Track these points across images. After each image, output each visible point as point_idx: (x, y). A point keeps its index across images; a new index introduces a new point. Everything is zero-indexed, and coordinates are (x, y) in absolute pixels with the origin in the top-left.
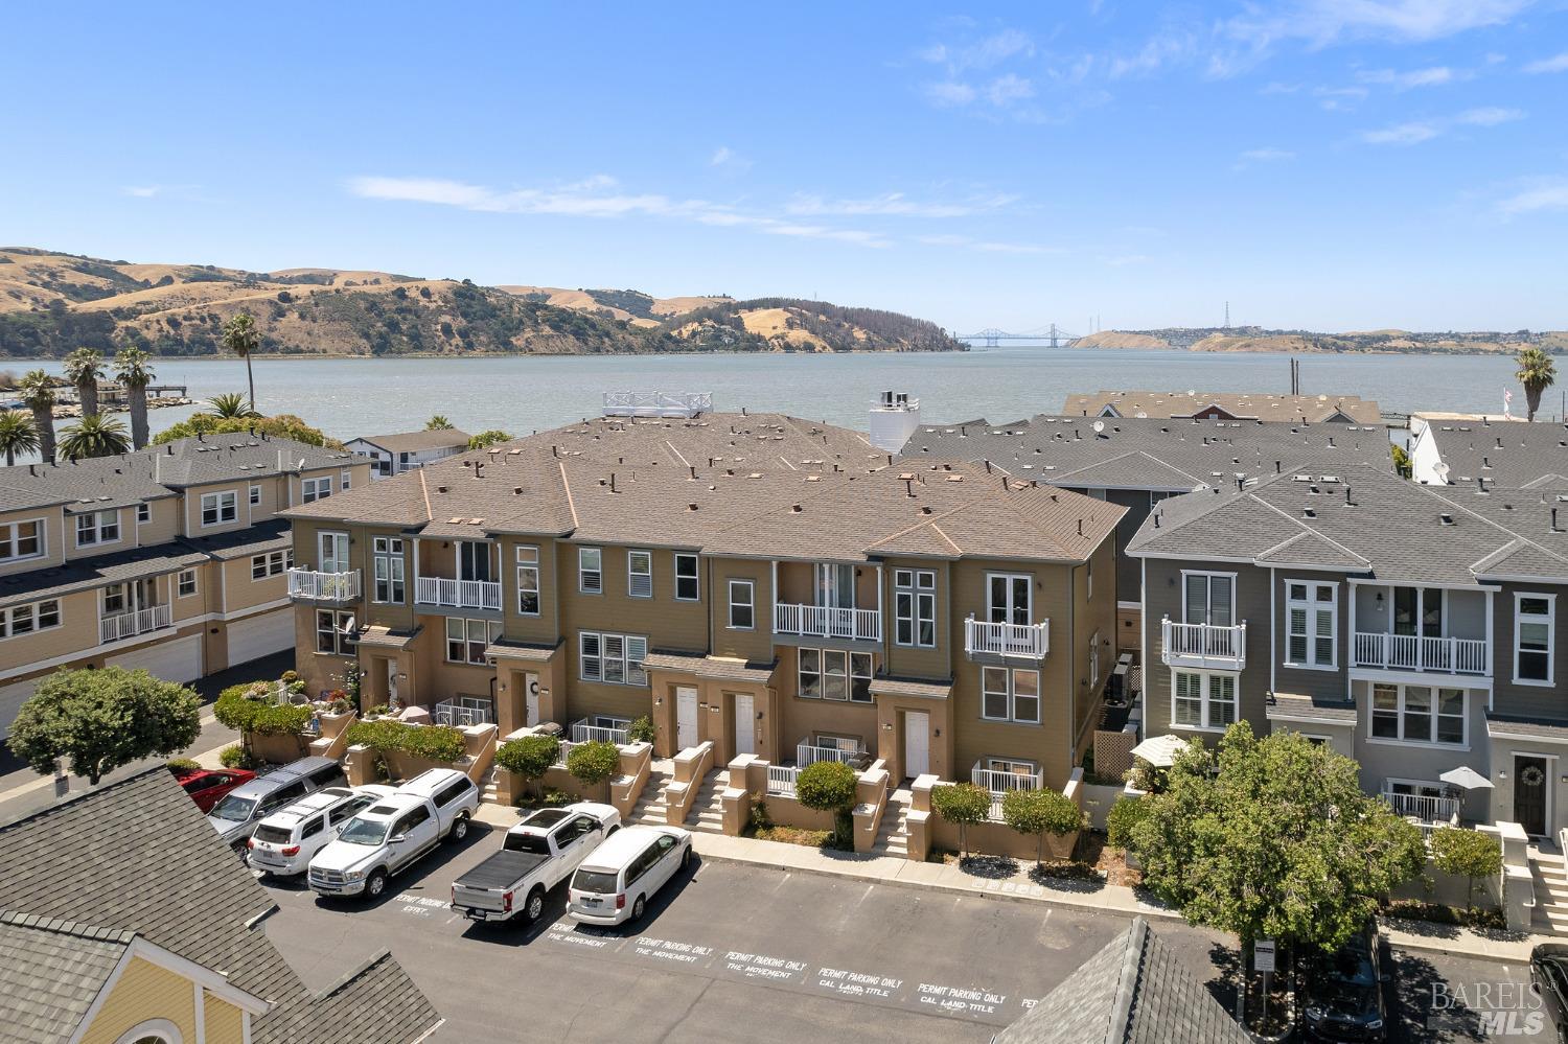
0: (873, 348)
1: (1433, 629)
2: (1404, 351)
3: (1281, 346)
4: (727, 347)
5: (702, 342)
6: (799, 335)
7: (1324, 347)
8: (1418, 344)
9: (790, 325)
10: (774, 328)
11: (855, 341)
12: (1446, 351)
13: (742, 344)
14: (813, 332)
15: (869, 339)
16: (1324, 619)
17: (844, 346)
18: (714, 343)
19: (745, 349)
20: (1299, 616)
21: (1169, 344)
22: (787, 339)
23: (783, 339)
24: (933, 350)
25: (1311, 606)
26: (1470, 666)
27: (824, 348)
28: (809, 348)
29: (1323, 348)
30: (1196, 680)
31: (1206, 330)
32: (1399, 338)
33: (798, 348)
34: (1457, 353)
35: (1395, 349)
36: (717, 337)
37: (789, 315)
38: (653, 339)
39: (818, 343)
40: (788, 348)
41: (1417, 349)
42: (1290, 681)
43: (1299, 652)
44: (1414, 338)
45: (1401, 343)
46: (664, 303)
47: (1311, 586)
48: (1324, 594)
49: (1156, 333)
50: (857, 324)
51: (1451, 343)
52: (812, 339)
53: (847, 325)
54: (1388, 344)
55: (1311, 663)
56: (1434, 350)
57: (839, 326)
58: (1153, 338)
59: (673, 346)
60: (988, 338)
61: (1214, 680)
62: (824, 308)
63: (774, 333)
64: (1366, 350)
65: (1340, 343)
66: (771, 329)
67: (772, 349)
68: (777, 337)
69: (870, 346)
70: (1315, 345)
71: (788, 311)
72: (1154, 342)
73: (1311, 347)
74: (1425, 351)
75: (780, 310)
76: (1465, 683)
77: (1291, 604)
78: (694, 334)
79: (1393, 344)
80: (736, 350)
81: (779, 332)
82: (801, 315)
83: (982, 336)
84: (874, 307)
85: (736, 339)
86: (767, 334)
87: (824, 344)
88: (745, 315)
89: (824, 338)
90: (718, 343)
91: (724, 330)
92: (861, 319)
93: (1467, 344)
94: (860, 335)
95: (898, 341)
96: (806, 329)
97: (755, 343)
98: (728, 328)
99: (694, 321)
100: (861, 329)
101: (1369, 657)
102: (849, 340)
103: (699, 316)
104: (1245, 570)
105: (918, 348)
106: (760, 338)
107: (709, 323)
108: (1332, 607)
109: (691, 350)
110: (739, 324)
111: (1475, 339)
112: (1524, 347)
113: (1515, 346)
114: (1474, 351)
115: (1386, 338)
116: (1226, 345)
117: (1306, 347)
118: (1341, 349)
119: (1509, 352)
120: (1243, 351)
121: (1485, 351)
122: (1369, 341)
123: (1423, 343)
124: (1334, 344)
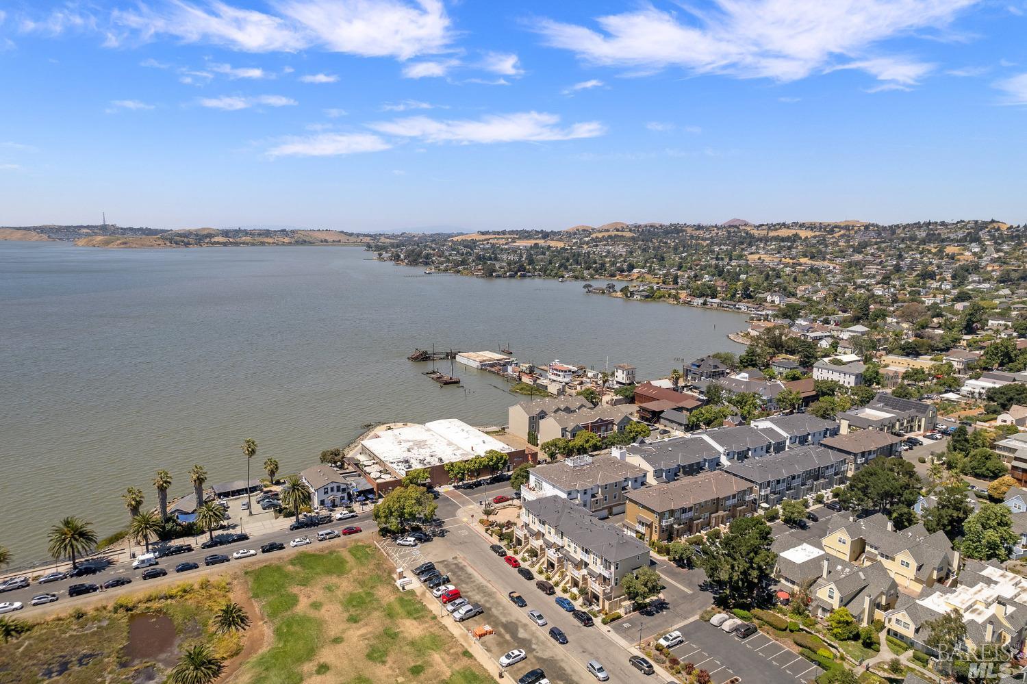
2: (225, 244)
3: (147, 244)
8: (231, 240)
12: (247, 244)
21: (49, 237)
29: (176, 244)
32: (218, 235)
34: (253, 245)
35: (218, 243)
41: (231, 243)
44: (226, 233)
45: (221, 239)
51: (248, 239)
54: (213, 240)
56: (241, 243)
64: (202, 244)
65: (186, 240)
70: (170, 242)
73: (168, 243)
74: (236, 244)
79: (216, 239)
93: (257, 239)
111: (259, 235)
112: (287, 240)
113: (282, 239)
114: (263, 244)
115: (210, 236)
116: (107, 243)
117: (165, 244)
118: (187, 244)
119: (280, 243)
120: (122, 246)
121: (269, 243)
122: (200, 238)
123: (233, 237)
124: (183, 241)
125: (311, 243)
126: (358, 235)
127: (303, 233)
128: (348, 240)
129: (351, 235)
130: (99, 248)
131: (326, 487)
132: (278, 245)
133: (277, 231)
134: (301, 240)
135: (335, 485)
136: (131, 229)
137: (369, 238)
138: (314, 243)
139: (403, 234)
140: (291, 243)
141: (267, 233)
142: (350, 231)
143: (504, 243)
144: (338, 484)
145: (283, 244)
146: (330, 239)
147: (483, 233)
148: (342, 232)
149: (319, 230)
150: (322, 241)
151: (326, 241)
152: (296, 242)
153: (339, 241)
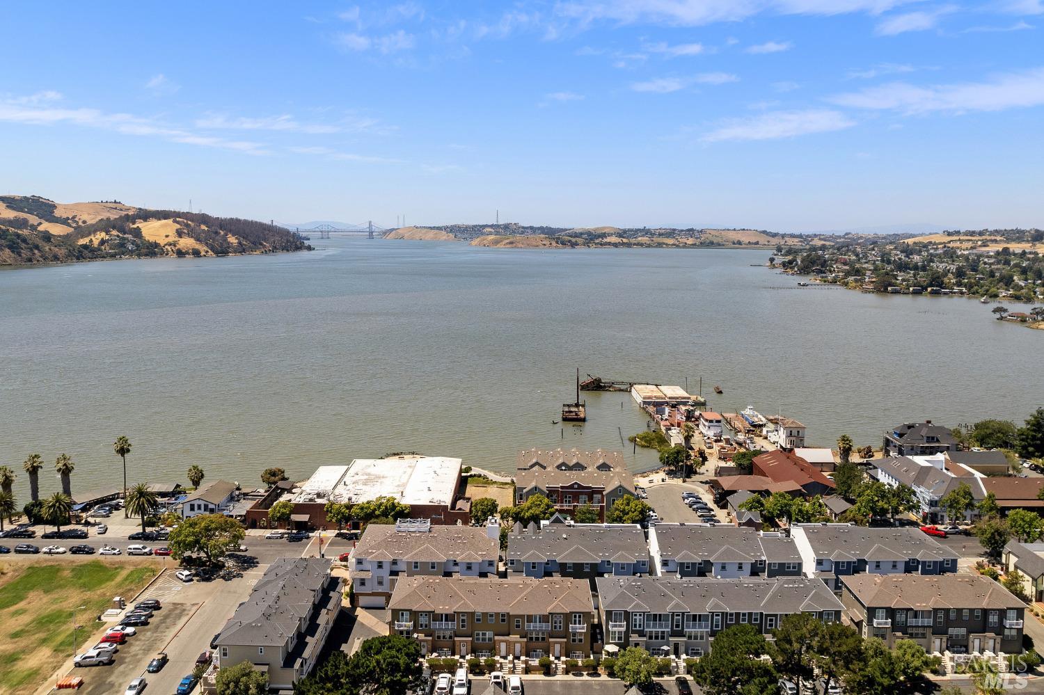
0: (244, 251)
1: (660, 620)
2: (616, 245)
3: (535, 243)
4: (131, 253)
5: (110, 249)
6: (187, 243)
7: (563, 243)
8: (625, 240)
9: (180, 234)
10: (167, 236)
11: (229, 245)
12: (642, 245)
13: (144, 251)
14: (198, 240)
15: (240, 243)
16: (640, 619)
17: (222, 251)
18: (120, 250)
19: (146, 255)
20: (636, 619)
21: (455, 237)
22: (178, 247)
23: (175, 246)
24: (288, 251)
25: (638, 617)
26: (667, 627)
27: (207, 252)
28: (196, 253)
30: (615, 632)
31: (481, 226)
32: (612, 235)
33: (188, 254)
34: (649, 246)
35: (609, 244)
36: (122, 245)
37: (178, 226)
38: (74, 250)
39: (203, 248)
40: (180, 254)
41: (623, 244)
42: (634, 632)
43: (635, 626)
44: (621, 234)
45: (614, 239)
46: (66, 207)
47: (638, 614)
48: (640, 615)
49: (446, 228)
50: (230, 231)
51: (645, 239)
52: (198, 246)
53: (222, 233)
54: (605, 240)
55: (638, 628)
56: (635, 244)
57: (217, 233)
58: (444, 232)
59: (90, 255)
60: (321, 232)
61: (619, 632)
62: (204, 219)
63: (167, 240)
64: (590, 245)
65: (574, 240)
66: (164, 238)
67: (167, 254)
68: (170, 245)
69: (241, 250)
70: (557, 242)
71: (178, 223)
72: (444, 236)
73: (554, 244)
74: (629, 245)
75: (170, 221)
76: (666, 630)
77: (634, 617)
78: (103, 242)
79: (608, 240)
80: (139, 255)
81: (171, 239)
82: (187, 225)
83: (317, 229)
84: (242, 217)
85: (138, 246)
86: (162, 241)
87: (206, 248)
88: (140, 224)
89: (207, 244)
90: (123, 249)
91: (127, 239)
92: (233, 228)
93: (656, 239)
94: (232, 240)
95: (261, 244)
96: (192, 237)
97: (152, 250)
98: (129, 236)
99: (101, 230)
100: (233, 236)
101: (648, 626)
102: (225, 246)
103: (106, 225)
104: (626, 612)
105: (277, 249)
106: (156, 245)
107: (115, 232)
108: (642, 617)
109: (104, 257)
110: (137, 232)
111: (660, 235)
112: (690, 241)
113: (685, 240)
114: (660, 245)
115: (604, 235)
116: (496, 242)
117: (551, 244)
118: (573, 245)
119: (681, 245)
120: (508, 246)
121: (667, 244)
122: (592, 238)
123: (628, 238)
124: (570, 241)
125: (719, 245)
126: (783, 236)
127: (713, 233)
128: (769, 242)
129: (774, 235)
130: (488, 248)
131: (192, 503)
132: (677, 246)
133: (682, 231)
134: (708, 241)
135: (202, 503)
136: (531, 228)
137: (797, 240)
138: (723, 245)
139: (847, 234)
140: (695, 245)
141: (671, 233)
142: (774, 231)
143: (969, 247)
144: (207, 503)
145: (685, 246)
146: (745, 239)
147: (949, 234)
148: (764, 232)
149: (735, 230)
150: (734, 243)
151: (739, 243)
152: (701, 243)
153: (757, 243)
